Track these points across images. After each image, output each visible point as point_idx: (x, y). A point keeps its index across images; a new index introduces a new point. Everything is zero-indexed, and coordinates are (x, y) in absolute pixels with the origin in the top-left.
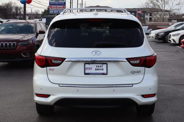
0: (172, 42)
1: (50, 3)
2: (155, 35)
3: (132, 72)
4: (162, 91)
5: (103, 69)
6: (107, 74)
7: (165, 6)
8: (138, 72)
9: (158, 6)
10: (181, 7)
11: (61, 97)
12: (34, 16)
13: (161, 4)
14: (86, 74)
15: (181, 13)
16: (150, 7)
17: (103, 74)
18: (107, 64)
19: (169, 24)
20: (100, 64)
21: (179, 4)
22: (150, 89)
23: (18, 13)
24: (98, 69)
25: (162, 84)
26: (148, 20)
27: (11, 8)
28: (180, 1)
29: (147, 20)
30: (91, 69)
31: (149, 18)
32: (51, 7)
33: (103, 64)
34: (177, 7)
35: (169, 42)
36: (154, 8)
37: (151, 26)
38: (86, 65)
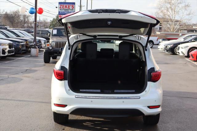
0: (181, 54)
1: (59, 12)
2: (164, 47)
4: (169, 103)
7: (175, 16)
9: (169, 16)
10: (191, 17)
11: (77, 107)
12: (42, 24)
13: (171, 14)
15: (191, 24)
16: (160, 17)
19: (179, 34)
21: (189, 14)
22: (155, 101)
23: (26, 21)
25: (168, 96)
26: (158, 30)
27: (19, 16)
28: (190, 11)
29: (156, 30)
31: (159, 28)
32: (60, 16)
34: (187, 17)
35: (177, 54)
36: (164, 17)
37: (161, 36)
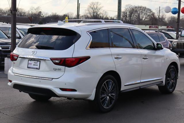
3: (54, 69)
5: (37, 65)
6: (39, 69)
8: (59, 70)
14: (28, 67)
17: (37, 69)
18: (40, 61)
20: (36, 61)
24: (35, 65)
30: (31, 64)
33: (38, 61)
38: (29, 61)
